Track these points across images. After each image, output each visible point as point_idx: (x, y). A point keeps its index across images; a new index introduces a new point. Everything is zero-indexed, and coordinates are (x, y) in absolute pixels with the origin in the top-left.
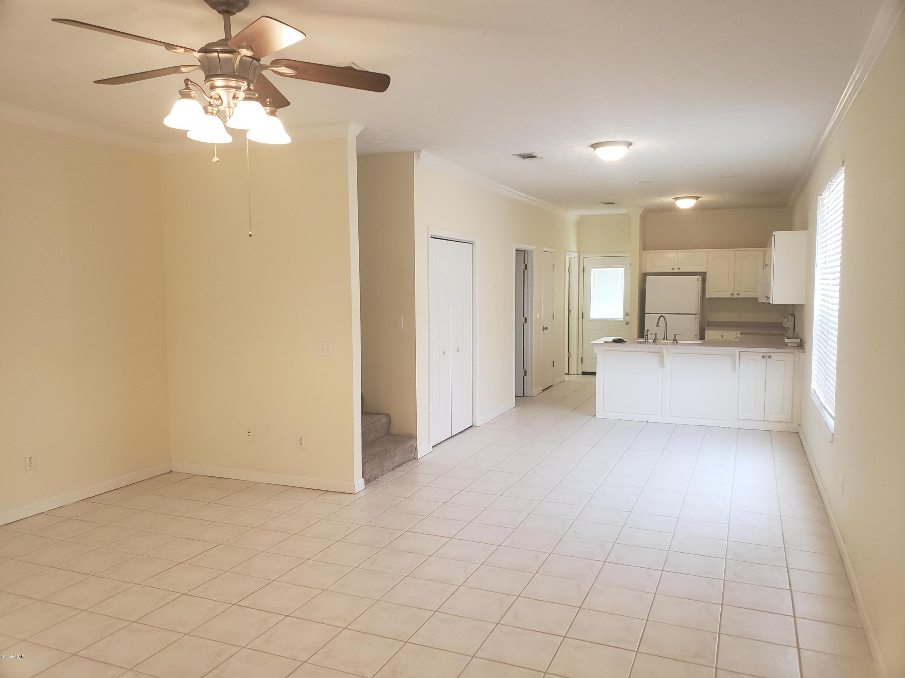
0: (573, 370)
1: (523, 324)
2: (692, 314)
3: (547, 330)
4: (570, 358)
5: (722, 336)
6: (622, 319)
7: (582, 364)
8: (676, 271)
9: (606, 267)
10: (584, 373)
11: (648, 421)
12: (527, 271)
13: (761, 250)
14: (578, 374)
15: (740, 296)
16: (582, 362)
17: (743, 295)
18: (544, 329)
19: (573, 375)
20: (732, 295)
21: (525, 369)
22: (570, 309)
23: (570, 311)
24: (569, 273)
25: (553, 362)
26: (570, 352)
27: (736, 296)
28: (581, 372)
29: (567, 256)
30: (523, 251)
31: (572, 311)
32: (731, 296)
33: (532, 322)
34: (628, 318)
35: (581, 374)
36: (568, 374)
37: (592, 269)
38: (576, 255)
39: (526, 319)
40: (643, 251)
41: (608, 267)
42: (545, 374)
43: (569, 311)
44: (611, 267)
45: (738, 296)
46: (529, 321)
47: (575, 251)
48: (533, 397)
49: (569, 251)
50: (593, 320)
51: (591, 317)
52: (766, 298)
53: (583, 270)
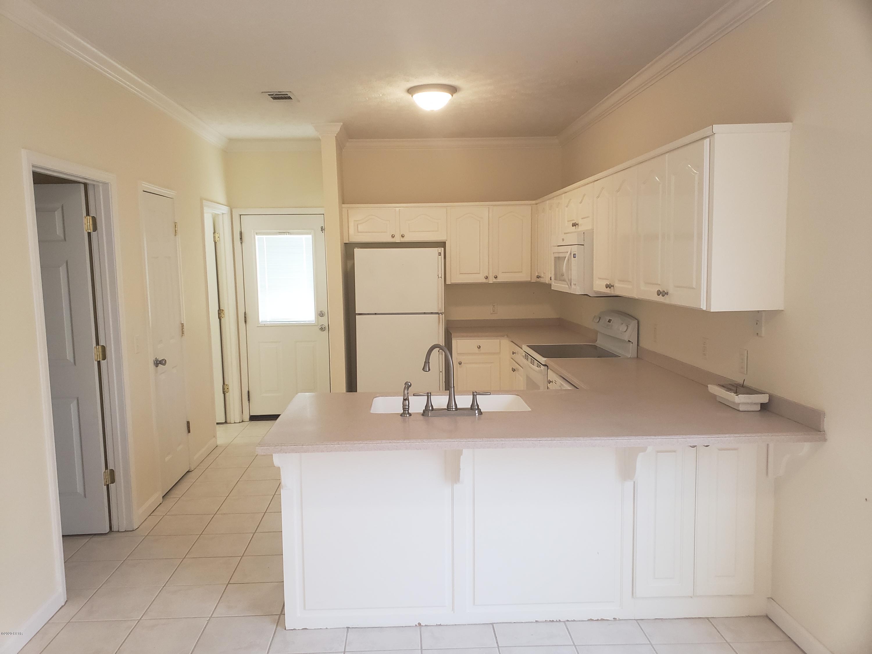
0: (235, 415)
1: (96, 363)
2: (432, 313)
3: (164, 364)
4: (227, 394)
5: (479, 347)
6: (314, 322)
7: (249, 402)
8: (398, 239)
9: (280, 233)
10: (253, 418)
11: (420, 624)
12: (98, 232)
13: (527, 205)
14: (243, 421)
15: (499, 280)
16: (249, 400)
17: (503, 278)
18: (158, 363)
19: (235, 423)
20: (487, 278)
21: (110, 467)
22: (221, 308)
23: (222, 310)
24: (215, 243)
25: (188, 423)
26: (226, 383)
27: (491, 280)
28: (248, 417)
29: (206, 210)
30: (82, 186)
31: (226, 312)
32: (485, 281)
33: (119, 359)
34: (324, 321)
35: (248, 420)
36: (226, 422)
37: (257, 237)
38: (225, 209)
39: (104, 348)
40: (343, 205)
41: (284, 233)
42: (167, 459)
43: (220, 312)
44: (289, 233)
45: (495, 280)
46: (111, 352)
47: (221, 202)
48: (133, 531)
49: (212, 201)
50: (265, 326)
51: (260, 321)
52: (659, 295)
53: (241, 239)
